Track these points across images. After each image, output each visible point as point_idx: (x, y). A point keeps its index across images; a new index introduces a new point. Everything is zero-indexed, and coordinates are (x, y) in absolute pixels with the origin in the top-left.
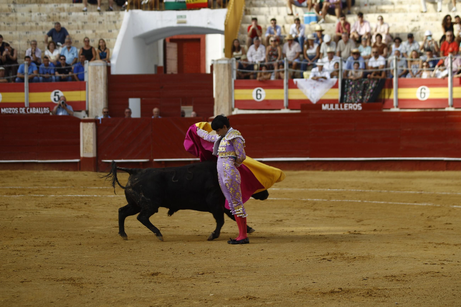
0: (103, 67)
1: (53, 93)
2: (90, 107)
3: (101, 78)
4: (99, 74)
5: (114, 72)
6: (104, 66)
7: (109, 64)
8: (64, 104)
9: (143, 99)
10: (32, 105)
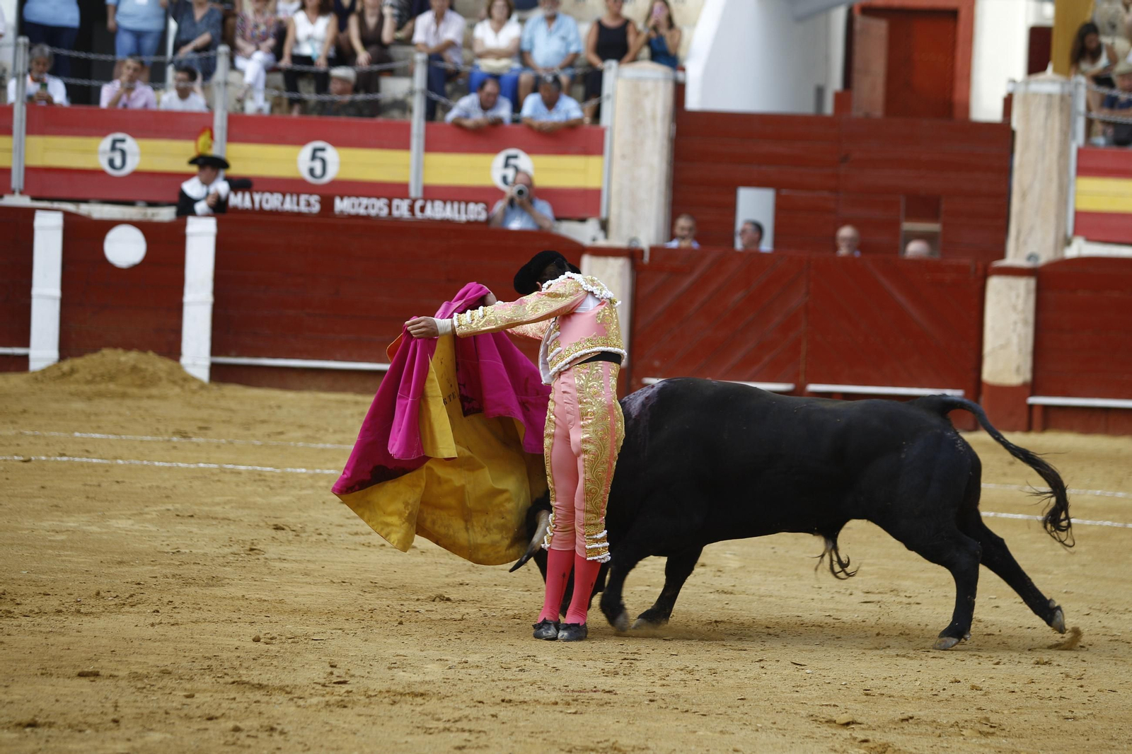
0: (661, 84)
1: (500, 159)
2: (614, 208)
3: (654, 118)
4: (648, 104)
5: (694, 102)
6: (666, 79)
7: (680, 75)
8: (527, 196)
9: (784, 192)
10: (431, 193)
